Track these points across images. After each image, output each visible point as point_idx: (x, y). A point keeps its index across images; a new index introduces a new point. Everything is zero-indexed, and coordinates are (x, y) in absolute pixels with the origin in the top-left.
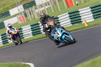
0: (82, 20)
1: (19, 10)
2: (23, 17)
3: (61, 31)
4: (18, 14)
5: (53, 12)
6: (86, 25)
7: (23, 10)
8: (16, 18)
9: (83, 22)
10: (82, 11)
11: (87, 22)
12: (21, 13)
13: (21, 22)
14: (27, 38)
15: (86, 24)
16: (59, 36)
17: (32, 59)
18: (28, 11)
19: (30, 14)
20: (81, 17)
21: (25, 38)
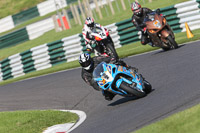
0: (181, 26)
1: (57, 5)
2: (64, 18)
3: (114, 69)
4: (55, 13)
5: (125, 8)
6: (190, 36)
7: (65, 5)
8: (50, 20)
9: (184, 30)
10: (181, 7)
11: (192, 29)
12: (61, 11)
13: (61, 29)
14: (73, 60)
15: (189, 32)
16: (108, 81)
17: (83, 102)
18: (75, 6)
19: (80, 12)
20: (179, 19)
21: (69, 61)
